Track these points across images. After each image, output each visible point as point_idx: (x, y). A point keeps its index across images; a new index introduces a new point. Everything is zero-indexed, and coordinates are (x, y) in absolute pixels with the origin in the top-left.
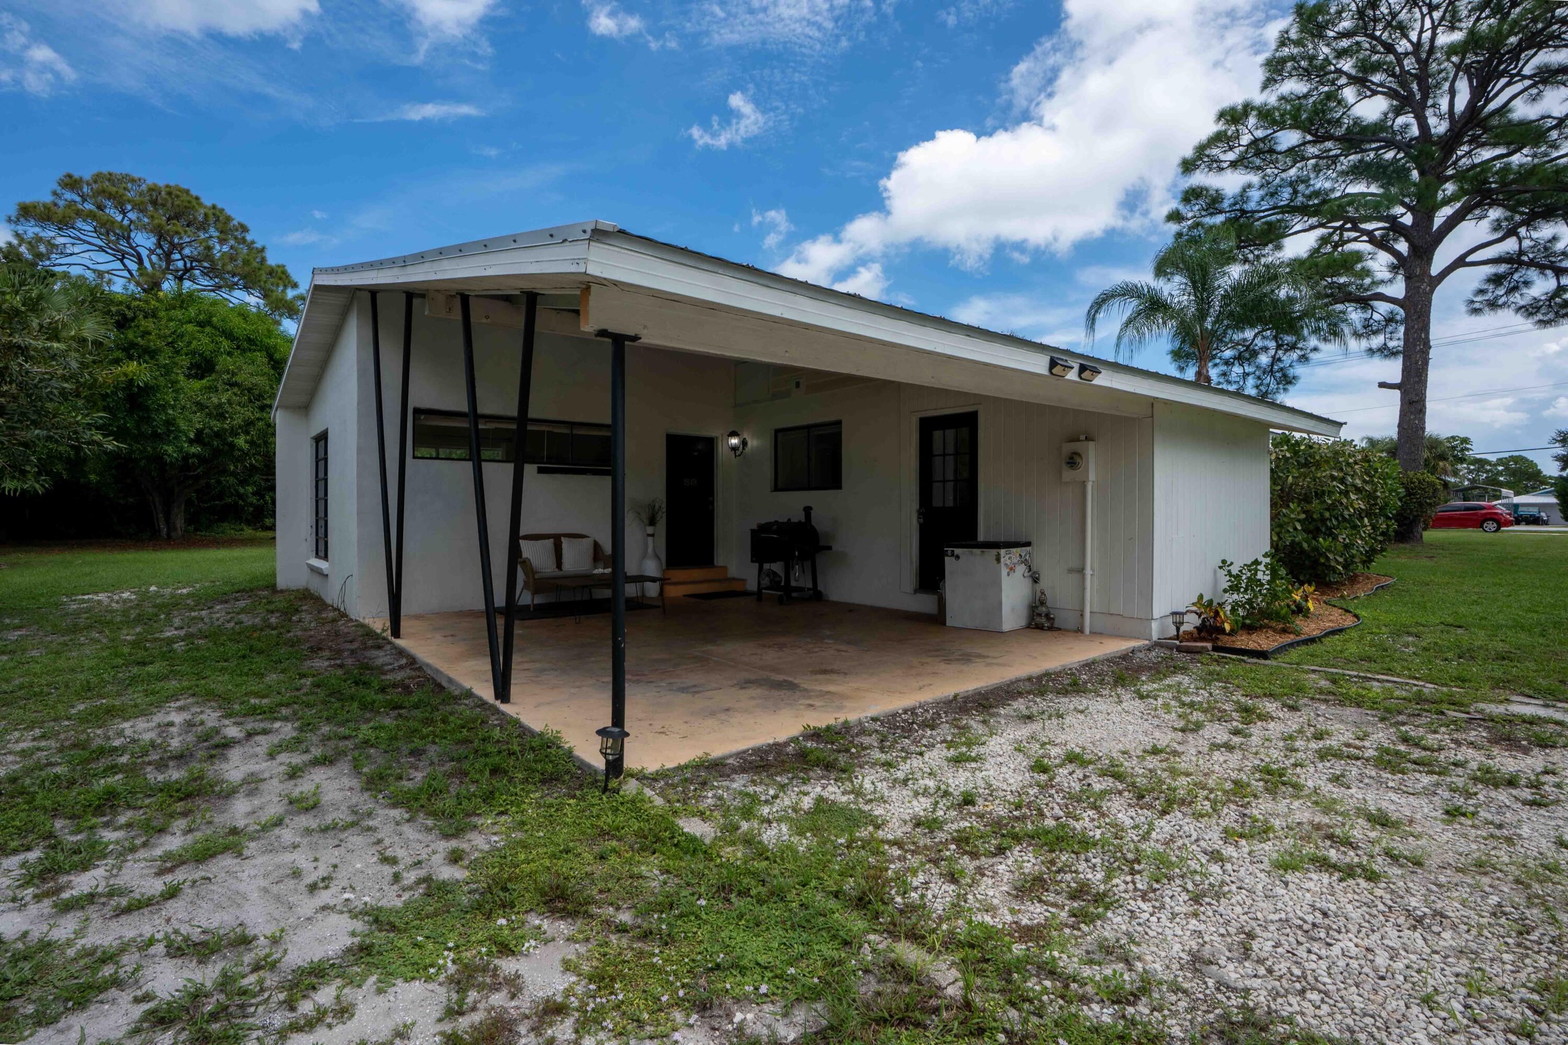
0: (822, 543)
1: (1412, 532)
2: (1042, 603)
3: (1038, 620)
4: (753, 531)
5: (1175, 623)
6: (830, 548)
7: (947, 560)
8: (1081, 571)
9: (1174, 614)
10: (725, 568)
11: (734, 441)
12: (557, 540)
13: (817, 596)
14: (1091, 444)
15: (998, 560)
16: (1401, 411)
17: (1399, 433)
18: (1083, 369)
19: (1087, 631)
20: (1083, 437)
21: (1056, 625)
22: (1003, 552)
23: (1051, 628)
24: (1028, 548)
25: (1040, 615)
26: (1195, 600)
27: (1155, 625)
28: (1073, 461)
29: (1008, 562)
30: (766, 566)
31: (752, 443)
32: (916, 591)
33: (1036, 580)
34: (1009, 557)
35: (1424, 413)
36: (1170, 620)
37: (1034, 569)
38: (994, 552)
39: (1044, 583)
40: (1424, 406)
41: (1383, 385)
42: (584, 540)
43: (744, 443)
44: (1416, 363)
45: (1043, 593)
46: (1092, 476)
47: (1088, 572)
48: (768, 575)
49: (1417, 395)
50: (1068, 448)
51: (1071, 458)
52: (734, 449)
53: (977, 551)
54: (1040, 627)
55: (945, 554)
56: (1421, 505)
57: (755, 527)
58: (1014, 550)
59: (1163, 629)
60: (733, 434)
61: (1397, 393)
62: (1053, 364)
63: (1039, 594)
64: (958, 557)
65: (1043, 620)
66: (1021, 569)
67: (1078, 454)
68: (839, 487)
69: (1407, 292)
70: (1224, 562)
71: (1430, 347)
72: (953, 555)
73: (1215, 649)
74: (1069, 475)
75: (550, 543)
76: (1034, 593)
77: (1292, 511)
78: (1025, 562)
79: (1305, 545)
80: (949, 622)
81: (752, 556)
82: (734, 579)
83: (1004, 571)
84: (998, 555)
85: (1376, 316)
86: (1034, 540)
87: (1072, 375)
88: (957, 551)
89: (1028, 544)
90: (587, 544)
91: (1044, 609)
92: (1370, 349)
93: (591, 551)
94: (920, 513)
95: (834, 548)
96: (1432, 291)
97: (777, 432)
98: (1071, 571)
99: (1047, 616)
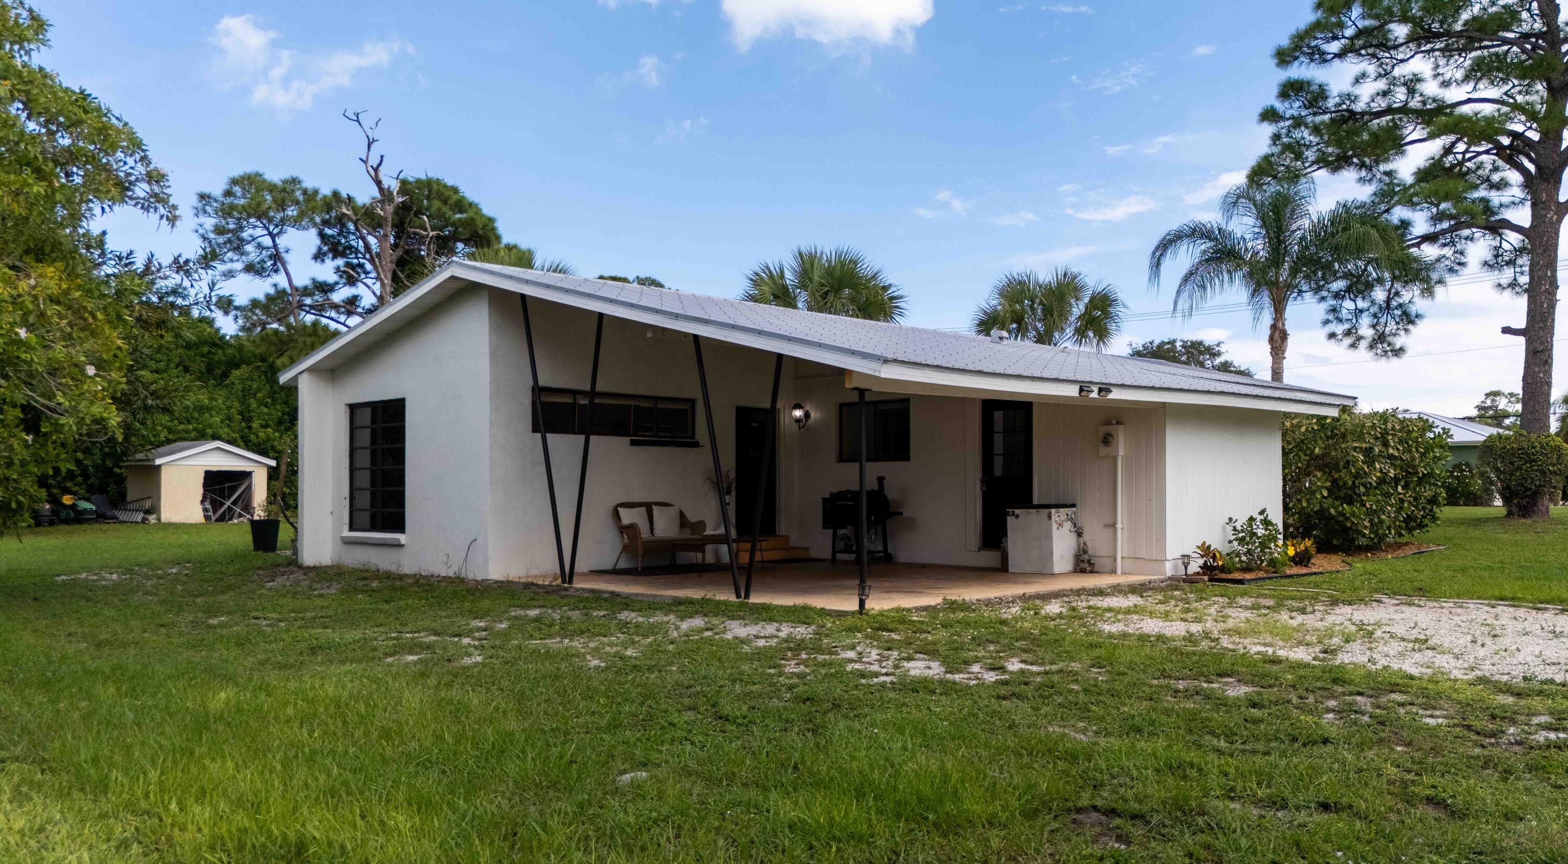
0: (891, 510)
1: (1535, 504)
2: (1085, 552)
3: (1082, 565)
4: (825, 500)
5: (1184, 563)
6: (901, 513)
7: (1009, 519)
8: (1113, 526)
9: (1183, 556)
10: (787, 537)
11: (798, 413)
12: (649, 507)
13: (888, 558)
14: (1121, 428)
15: (1050, 517)
16: (1526, 362)
17: (1524, 388)
18: (1100, 390)
19: (1119, 571)
20: (1114, 422)
21: (1096, 569)
22: (1053, 511)
23: (1092, 572)
24: (1073, 509)
25: (1083, 561)
26: (1200, 545)
27: (1168, 565)
28: (1107, 440)
29: (1058, 519)
30: (841, 532)
31: (813, 415)
32: (980, 549)
33: (1080, 534)
34: (1058, 515)
35: (1551, 365)
36: (1181, 561)
37: (1079, 525)
38: (1046, 511)
39: (1086, 537)
40: (1550, 357)
41: (1507, 330)
42: (671, 508)
43: (807, 415)
44: (1542, 306)
45: (1085, 544)
46: (1121, 452)
47: (1119, 526)
48: (843, 539)
49: (1542, 343)
50: (1103, 429)
51: (1105, 438)
52: (798, 421)
53: (1033, 511)
54: (1083, 571)
55: (1007, 514)
56: (1543, 473)
57: (827, 496)
58: (1062, 510)
59: (1176, 567)
60: (798, 406)
61: (1521, 340)
62: (1081, 390)
63: (1082, 545)
64: (1017, 516)
65: (1086, 565)
66: (1068, 525)
67: (1111, 435)
68: (907, 458)
69: (1533, 221)
70: (1230, 519)
71: (1557, 287)
72: (1013, 514)
73: (1210, 580)
74: (1103, 451)
75: (643, 509)
76: (1078, 544)
77: (1319, 479)
78: (1071, 520)
79: (1332, 511)
80: (1010, 570)
81: (824, 523)
82: (795, 548)
83: (1055, 526)
84: (1050, 513)
85: (1506, 246)
86: (1078, 503)
87: (1094, 395)
88: (1017, 511)
89: (1073, 506)
90: (673, 512)
91: (1086, 557)
92: (1499, 285)
93: (678, 518)
94: (983, 482)
95: (905, 514)
96: (1560, 221)
97: (842, 406)
98: (1106, 526)
99: (1089, 562)
